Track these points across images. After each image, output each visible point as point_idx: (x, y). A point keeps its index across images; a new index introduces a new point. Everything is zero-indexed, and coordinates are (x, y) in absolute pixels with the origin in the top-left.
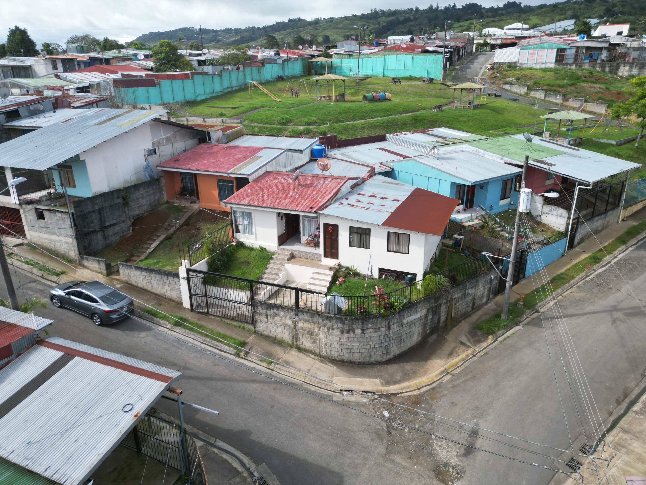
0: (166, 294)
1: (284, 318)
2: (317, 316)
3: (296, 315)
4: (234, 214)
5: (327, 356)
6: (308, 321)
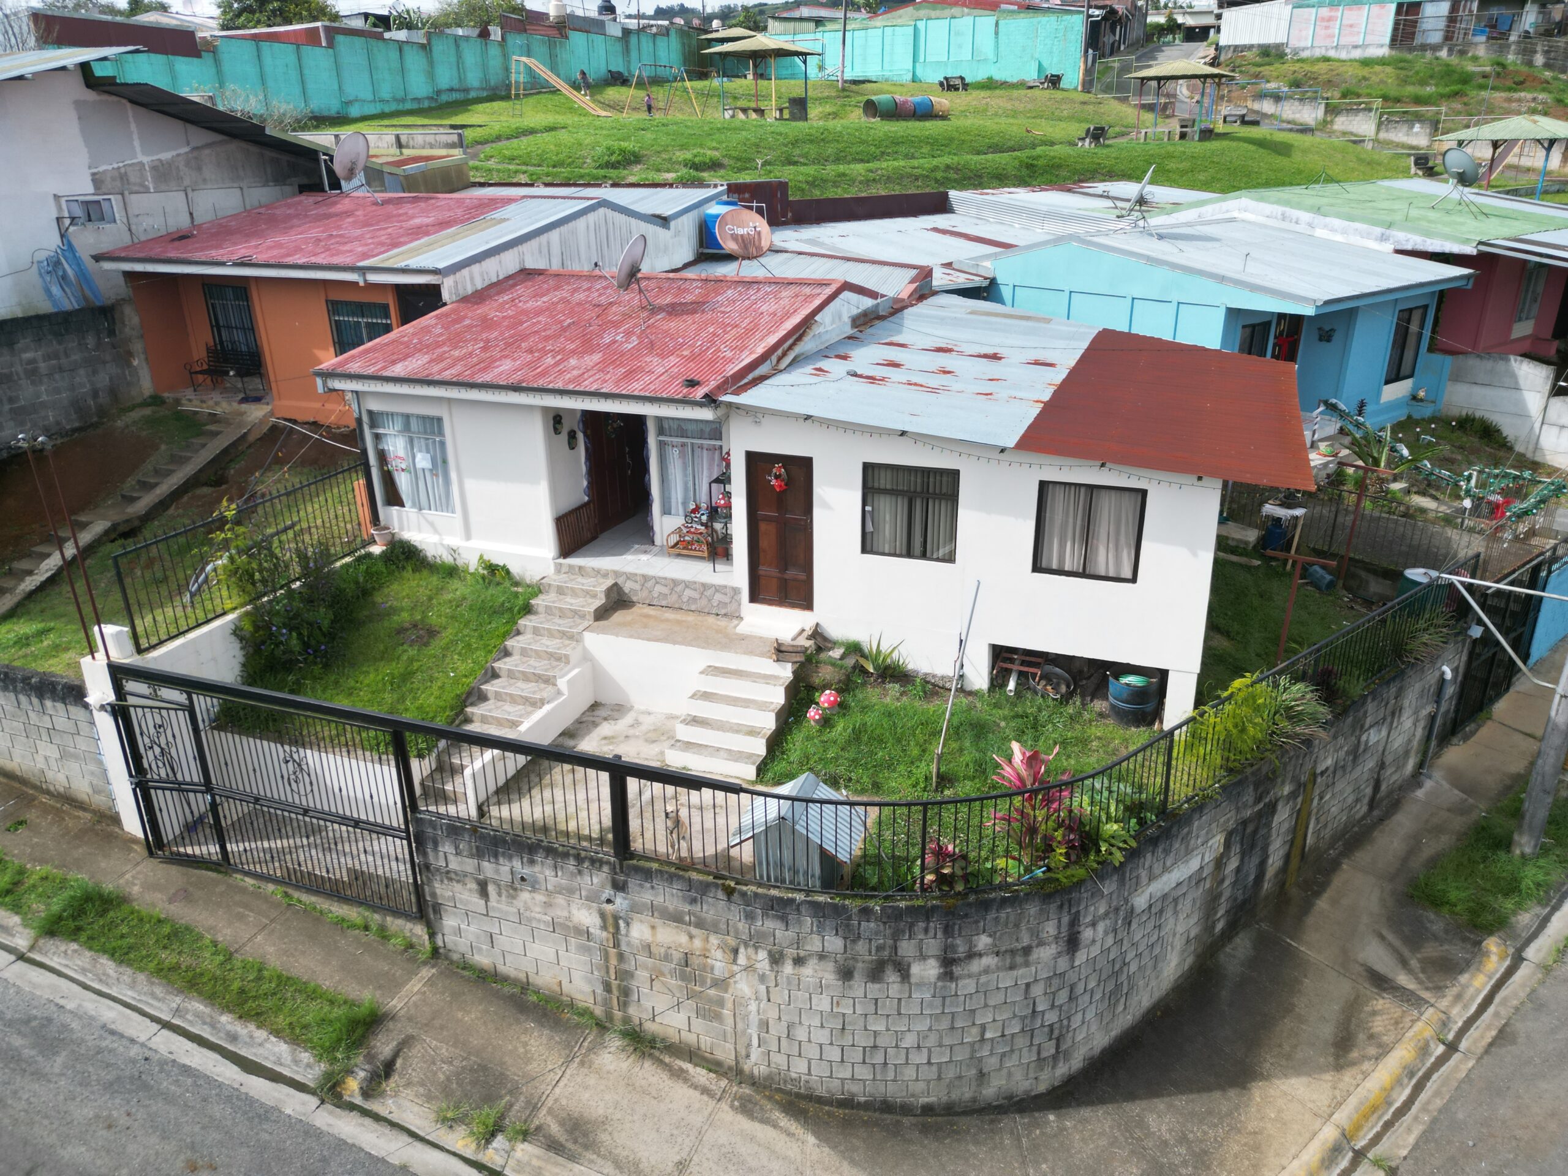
0: (50, 775)
1: (560, 900)
2: (721, 895)
3: (619, 887)
4: (373, 425)
5: (769, 1077)
6: (677, 918)
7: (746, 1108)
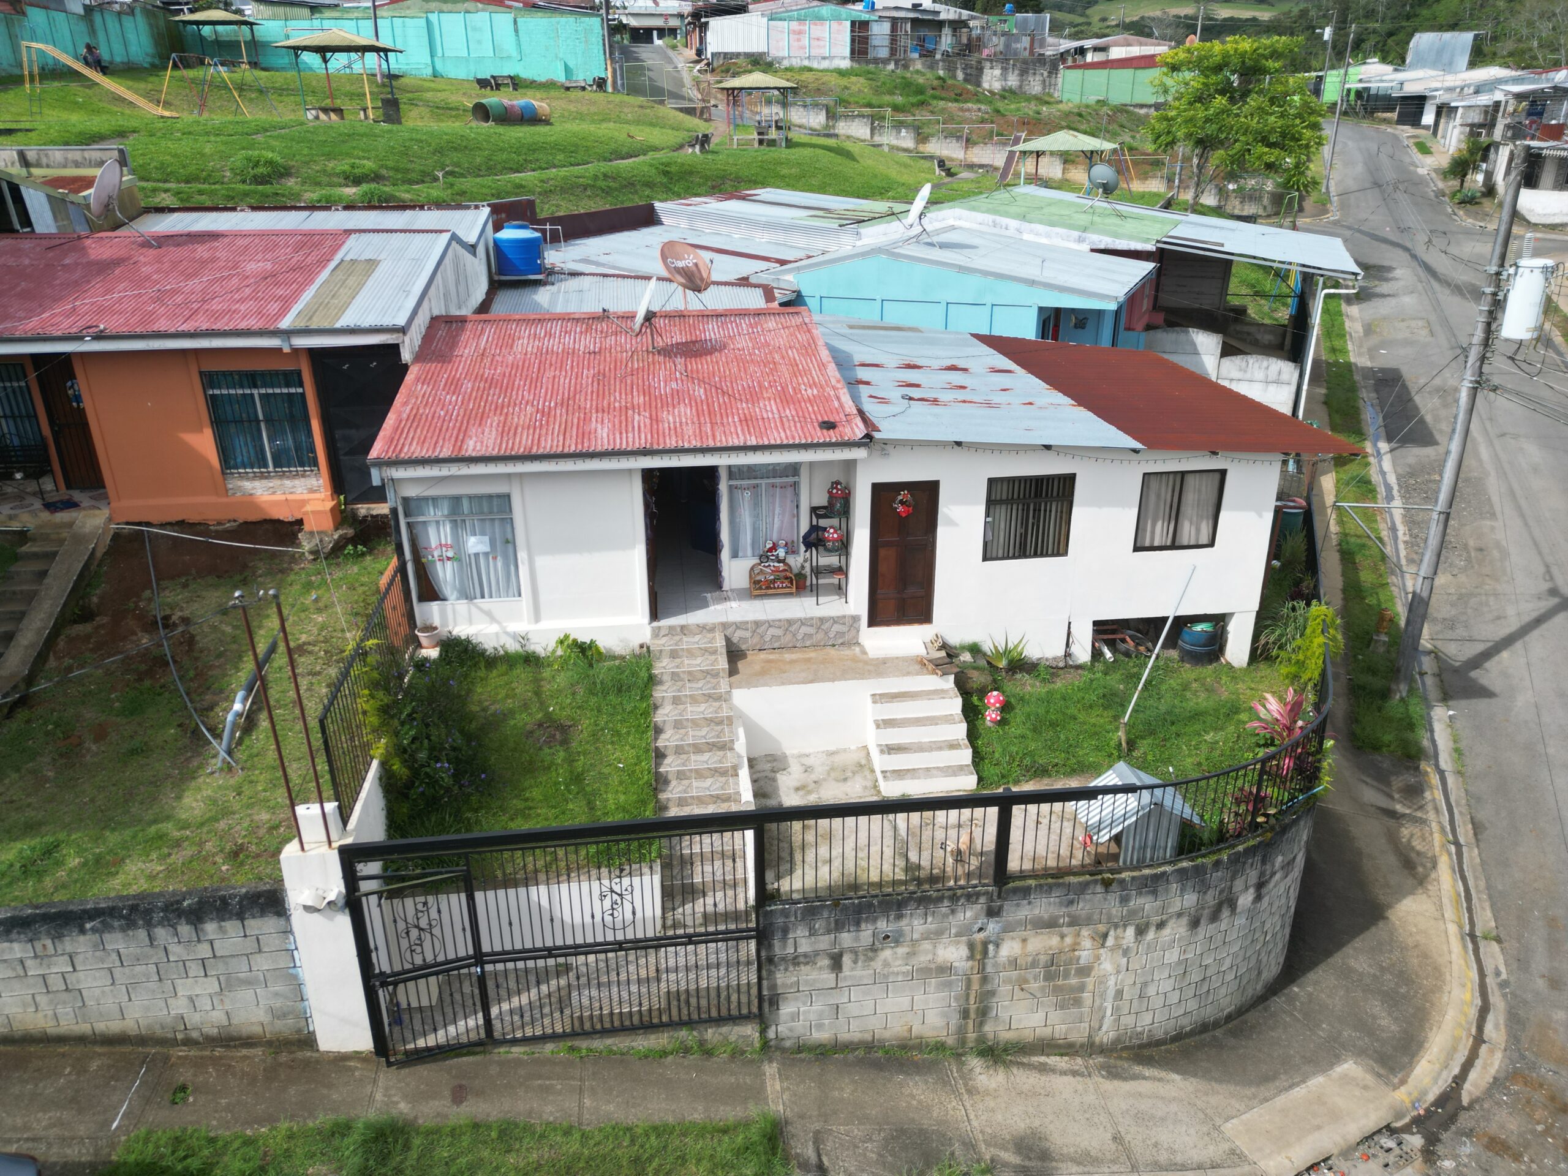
1: (926, 945)
3: (992, 913)
5: (1117, 1040)
6: (1051, 924)
7: (1113, 1074)
